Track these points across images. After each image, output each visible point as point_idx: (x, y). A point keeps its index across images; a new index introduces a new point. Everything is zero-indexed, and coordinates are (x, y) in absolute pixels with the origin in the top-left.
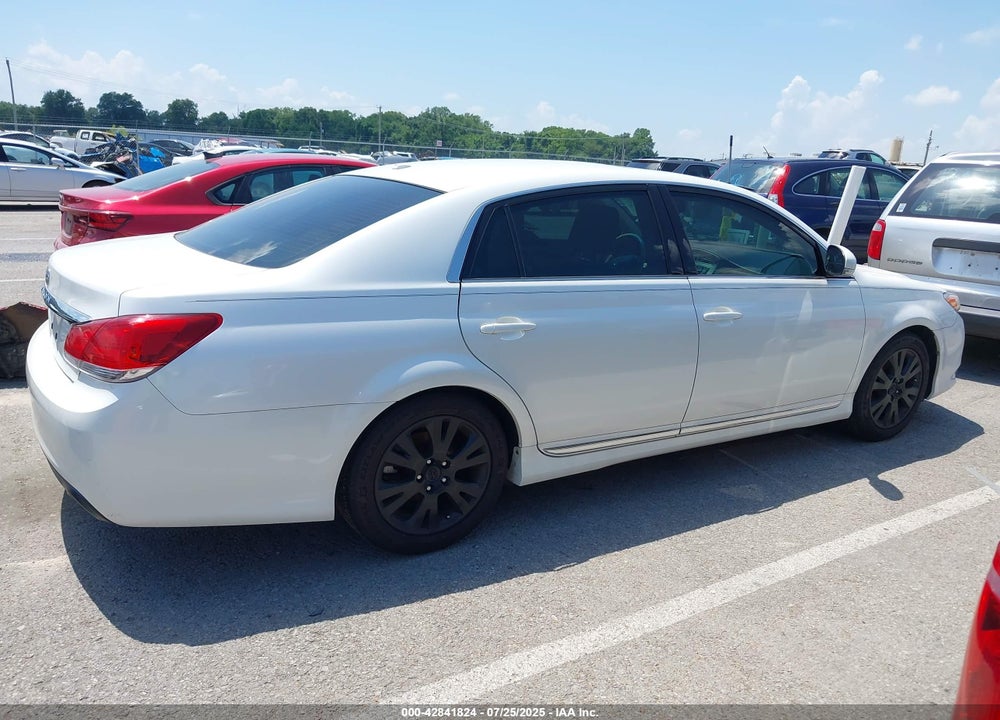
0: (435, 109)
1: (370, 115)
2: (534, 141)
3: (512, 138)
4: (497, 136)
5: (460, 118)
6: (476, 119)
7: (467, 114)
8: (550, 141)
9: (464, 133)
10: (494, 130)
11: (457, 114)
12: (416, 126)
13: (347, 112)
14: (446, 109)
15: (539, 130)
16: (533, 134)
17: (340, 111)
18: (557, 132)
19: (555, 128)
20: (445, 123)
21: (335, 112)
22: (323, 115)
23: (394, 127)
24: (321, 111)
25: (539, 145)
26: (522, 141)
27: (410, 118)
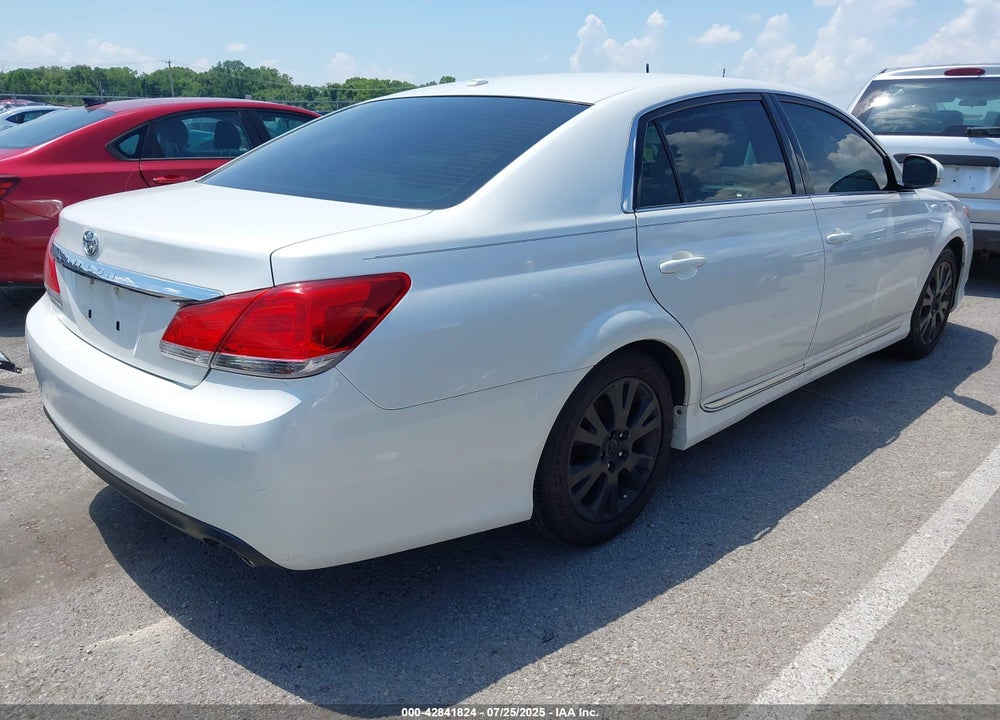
0: (227, 63)
1: (153, 71)
2: (339, 93)
3: (315, 92)
4: (298, 89)
5: (256, 72)
6: (273, 73)
7: (263, 68)
8: (355, 93)
9: (262, 88)
10: (294, 83)
11: (252, 68)
12: (208, 82)
13: (126, 69)
14: (239, 63)
15: (342, 82)
16: (336, 86)
17: (119, 69)
18: (361, 83)
19: (358, 79)
20: (240, 77)
21: (112, 69)
22: (100, 73)
23: (184, 85)
24: (97, 69)
25: (344, 97)
26: (326, 95)
27: (200, 74)
